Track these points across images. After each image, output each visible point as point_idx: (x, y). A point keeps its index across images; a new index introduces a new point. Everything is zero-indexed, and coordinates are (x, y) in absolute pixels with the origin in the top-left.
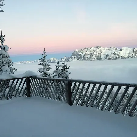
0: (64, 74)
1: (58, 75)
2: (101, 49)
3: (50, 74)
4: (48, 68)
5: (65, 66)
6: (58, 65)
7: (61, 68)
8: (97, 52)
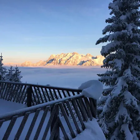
0: (16, 78)
1: (10, 78)
2: (78, 55)
3: (5, 77)
4: (4, 72)
5: (17, 71)
6: (11, 69)
7: (14, 72)
8: (73, 58)
